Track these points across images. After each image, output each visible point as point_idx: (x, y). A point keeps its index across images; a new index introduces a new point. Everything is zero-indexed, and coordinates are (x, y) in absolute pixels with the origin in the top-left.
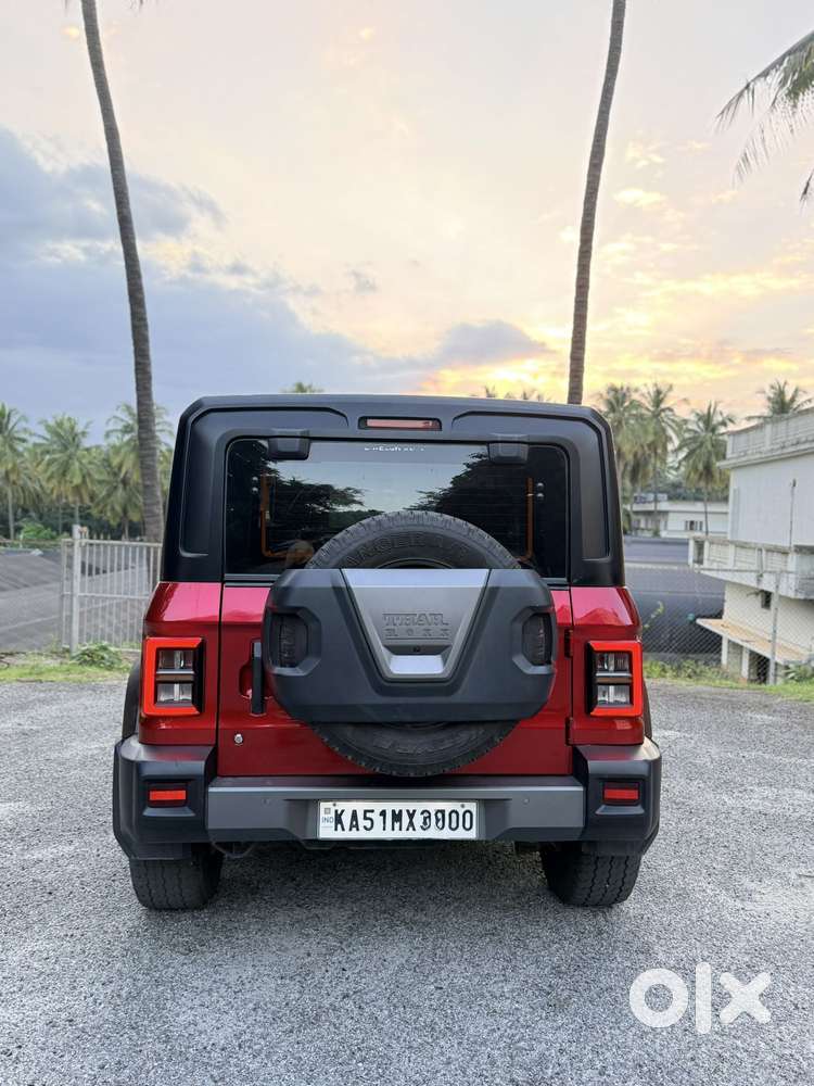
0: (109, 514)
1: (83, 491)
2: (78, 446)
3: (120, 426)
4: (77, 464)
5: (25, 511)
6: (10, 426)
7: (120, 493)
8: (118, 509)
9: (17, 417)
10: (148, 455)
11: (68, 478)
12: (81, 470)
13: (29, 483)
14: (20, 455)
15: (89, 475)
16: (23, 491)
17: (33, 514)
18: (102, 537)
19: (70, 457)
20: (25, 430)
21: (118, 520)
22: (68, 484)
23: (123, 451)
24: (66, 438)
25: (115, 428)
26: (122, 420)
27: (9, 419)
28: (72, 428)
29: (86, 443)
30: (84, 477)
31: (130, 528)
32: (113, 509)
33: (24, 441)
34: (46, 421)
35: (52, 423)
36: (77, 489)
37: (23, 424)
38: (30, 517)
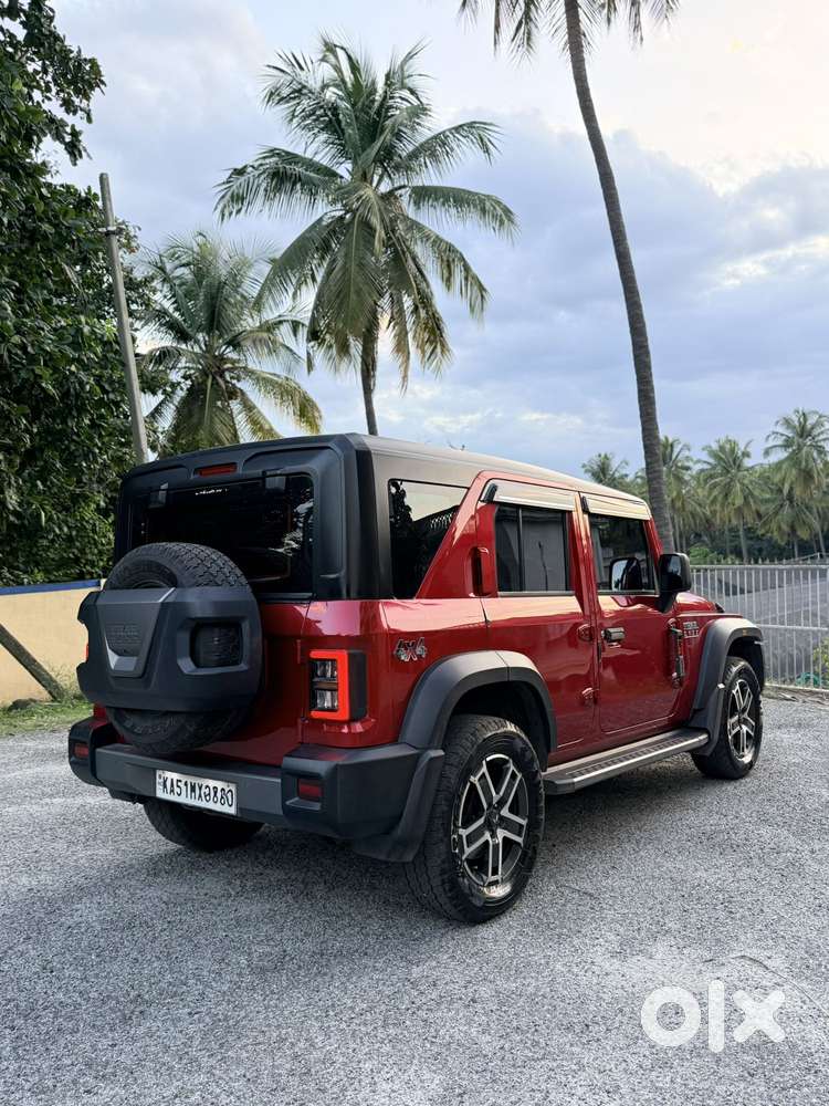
0: (775, 534)
1: (746, 512)
2: (739, 466)
3: (780, 441)
4: (738, 485)
5: (698, 536)
6: (674, 457)
7: (787, 509)
8: (785, 528)
9: (680, 446)
10: (655, 479)
11: (730, 500)
12: (742, 491)
13: (698, 509)
14: (686, 483)
15: (751, 494)
16: (693, 517)
17: (706, 539)
18: (760, 561)
19: (732, 480)
20: (687, 458)
21: (786, 538)
22: (731, 506)
23: (784, 466)
24: (728, 459)
25: (775, 443)
26: (782, 435)
27: (672, 451)
28: (733, 451)
29: (747, 463)
30: (745, 498)
31: (799, 546)
32: (780, 528)
33: (688, 468)
34: (710, 447)
35: (715, 447)
36: (739, 511)
37: (686, 453)
38: (704, 541)
